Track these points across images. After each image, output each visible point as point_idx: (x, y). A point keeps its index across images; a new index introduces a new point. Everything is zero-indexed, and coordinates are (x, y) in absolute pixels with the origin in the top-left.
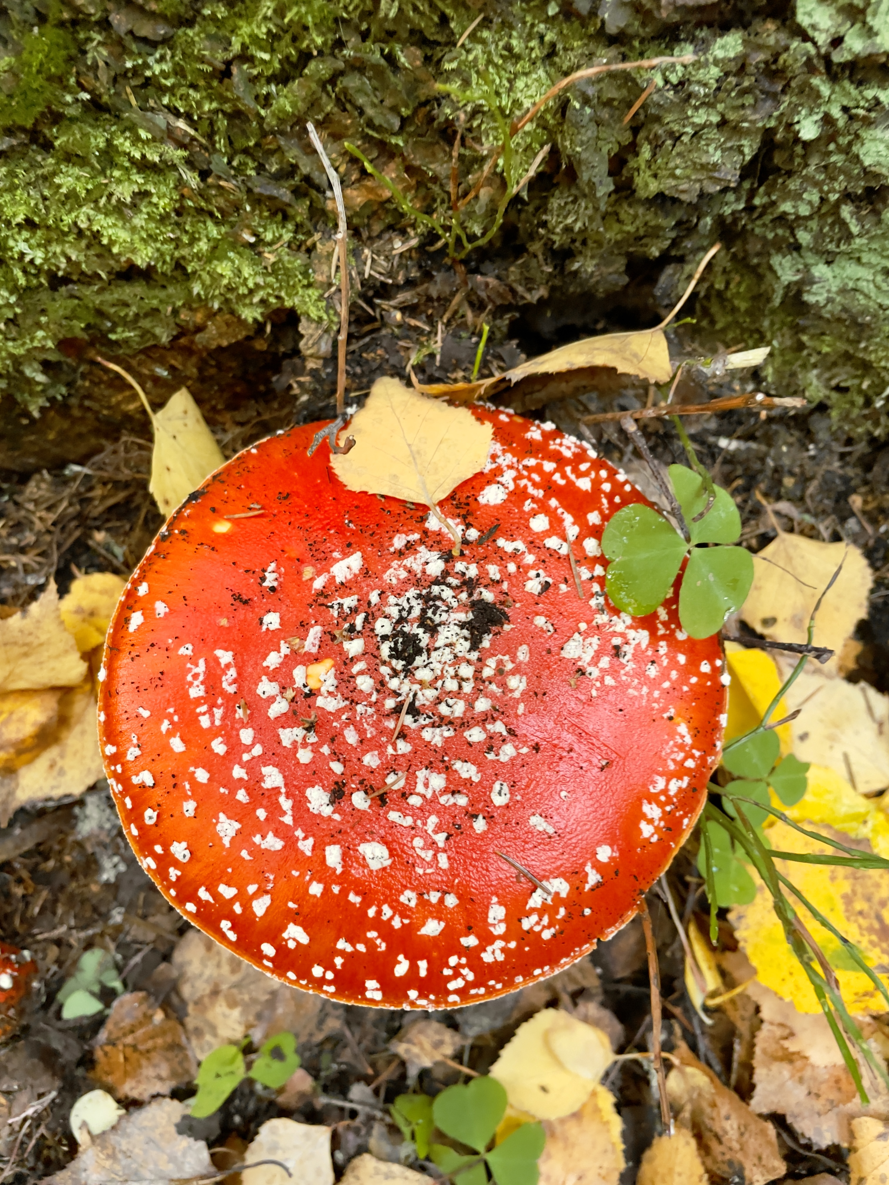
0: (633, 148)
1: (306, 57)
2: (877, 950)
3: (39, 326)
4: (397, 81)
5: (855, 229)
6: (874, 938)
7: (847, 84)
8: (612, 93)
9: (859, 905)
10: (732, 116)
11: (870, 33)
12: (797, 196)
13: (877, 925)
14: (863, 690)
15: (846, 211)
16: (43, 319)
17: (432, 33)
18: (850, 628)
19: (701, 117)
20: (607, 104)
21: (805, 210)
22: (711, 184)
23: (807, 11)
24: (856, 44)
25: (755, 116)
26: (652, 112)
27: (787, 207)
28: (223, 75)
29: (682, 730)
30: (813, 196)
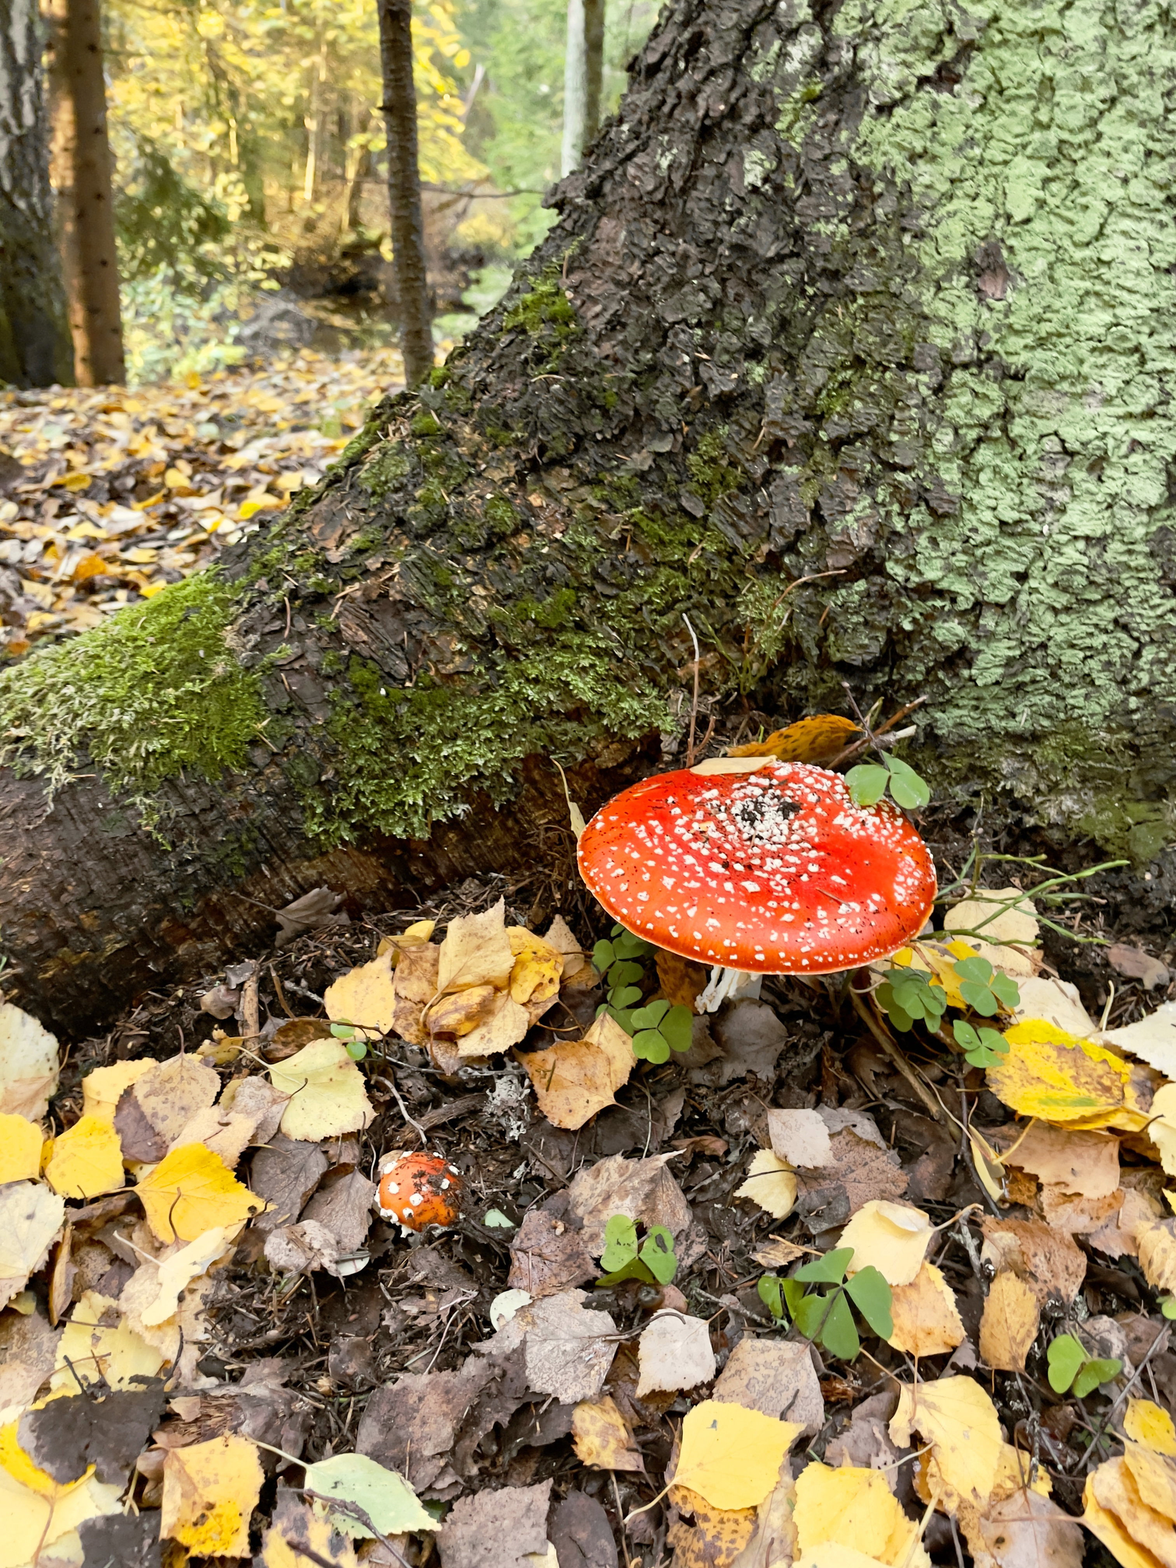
0: (825, 638)
1: (676, 601)
2: (1103, 1098)
4: (714, 612)
5: (948, 683)
6: (1100, 1093)
8: (812, 610)
9: (1083, 1080)
10: (870, 618)
11: (920, 574)
12: (913, 670)
13: (1099, 1087)
14: (1053, 981)
15: (941, 675)
16: (524, 740)
17: (731, 592)
19: (855, 619)
20: (811, 615)
21: (920, 677)
22: (868, 658)
23: (891, 567)
24: (915, 579)
25: (880, 619)
26: (832, 618)
27: (910, 677)
28: (638, 610)
29: (908, 859)
30: (921, 668)
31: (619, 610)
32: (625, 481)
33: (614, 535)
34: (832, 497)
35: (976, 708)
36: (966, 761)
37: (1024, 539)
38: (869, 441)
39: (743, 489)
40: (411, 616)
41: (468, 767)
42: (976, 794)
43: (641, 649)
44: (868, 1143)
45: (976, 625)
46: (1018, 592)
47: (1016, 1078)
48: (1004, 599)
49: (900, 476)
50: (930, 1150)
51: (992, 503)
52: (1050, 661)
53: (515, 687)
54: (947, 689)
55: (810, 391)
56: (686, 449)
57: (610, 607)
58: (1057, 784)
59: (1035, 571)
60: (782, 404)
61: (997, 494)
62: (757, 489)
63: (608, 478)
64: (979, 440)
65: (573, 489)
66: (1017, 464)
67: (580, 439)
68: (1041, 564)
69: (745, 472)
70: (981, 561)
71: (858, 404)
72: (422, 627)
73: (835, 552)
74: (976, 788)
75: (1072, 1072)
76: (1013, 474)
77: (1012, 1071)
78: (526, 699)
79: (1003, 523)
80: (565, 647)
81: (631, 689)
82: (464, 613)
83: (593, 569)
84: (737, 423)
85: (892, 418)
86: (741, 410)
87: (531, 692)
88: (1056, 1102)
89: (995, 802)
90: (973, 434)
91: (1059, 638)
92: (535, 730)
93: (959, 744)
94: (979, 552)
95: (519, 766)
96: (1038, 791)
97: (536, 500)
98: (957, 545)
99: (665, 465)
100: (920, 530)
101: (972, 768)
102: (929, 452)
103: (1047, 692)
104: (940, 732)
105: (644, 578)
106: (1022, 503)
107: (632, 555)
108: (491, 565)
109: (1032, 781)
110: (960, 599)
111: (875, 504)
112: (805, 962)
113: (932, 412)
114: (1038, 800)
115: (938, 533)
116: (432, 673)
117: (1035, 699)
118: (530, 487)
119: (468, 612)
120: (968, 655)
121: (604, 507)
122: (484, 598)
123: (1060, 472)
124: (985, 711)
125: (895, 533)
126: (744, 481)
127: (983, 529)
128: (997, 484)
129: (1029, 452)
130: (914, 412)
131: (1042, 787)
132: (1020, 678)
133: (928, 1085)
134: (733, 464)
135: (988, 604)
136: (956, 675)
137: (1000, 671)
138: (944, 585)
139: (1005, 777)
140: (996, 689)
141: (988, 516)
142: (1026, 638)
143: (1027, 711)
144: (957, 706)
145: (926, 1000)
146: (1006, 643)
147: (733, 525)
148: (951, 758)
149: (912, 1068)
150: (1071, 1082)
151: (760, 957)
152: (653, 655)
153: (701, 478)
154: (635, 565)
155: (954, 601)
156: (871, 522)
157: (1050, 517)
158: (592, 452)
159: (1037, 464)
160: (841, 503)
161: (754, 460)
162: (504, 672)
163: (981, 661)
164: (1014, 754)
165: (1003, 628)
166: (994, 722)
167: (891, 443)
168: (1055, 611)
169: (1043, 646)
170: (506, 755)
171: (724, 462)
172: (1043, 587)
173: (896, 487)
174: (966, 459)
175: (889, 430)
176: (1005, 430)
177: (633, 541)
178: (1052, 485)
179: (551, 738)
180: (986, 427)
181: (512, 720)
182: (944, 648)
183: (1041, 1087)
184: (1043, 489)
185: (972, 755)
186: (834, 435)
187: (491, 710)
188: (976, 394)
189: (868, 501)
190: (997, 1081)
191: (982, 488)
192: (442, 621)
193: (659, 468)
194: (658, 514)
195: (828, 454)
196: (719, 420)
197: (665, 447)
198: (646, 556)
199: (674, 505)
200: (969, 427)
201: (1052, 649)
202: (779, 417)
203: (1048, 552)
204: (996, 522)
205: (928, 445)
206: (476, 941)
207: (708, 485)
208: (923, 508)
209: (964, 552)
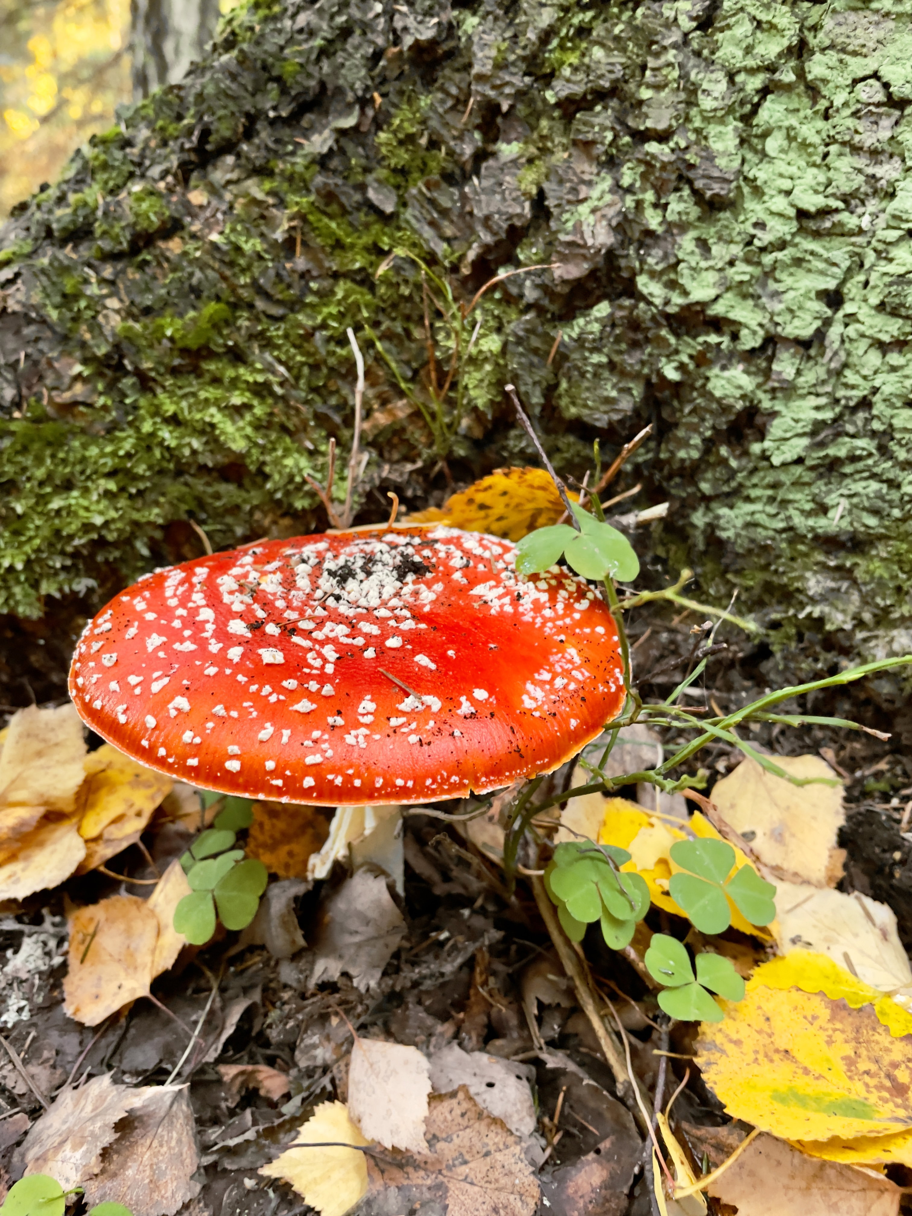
0: (556, 386)
2: (891, 1105)
3: (157, 504)
5: (734, 463)
6: (886, 1095)
7: (686, 338)
8: (535, 342)
9: (863, 1065)
10: (616, 358)
11: (685, 293)
12: (685, 444)
13: (888, 1084)
14: (857, 898)
15: (723, 451)
16: (162, 500)
18: (833, 839)
19: (596, 358)
20: (535, 351)
21: (695, 454)
22: (616, 417)
23: (644, 284)
24: (677, 300)
25: (631, 360)
26: (562, 357)
27: (682, 454)
28: (309, 336)
29: (572, 652)
30: (696, 440)
31: (286, 336)
32: (299, 169)
33: (279, 235)
34: (561, 182)
35: (771, 500)
36: (761, 576)
37: (837, 241)
38: (614, 103)
39: (448, 178)
40: (29, 331)
41: (88, 527)
42: (775, 625)
43: (315, 390)
44: (497, 1122)
45: (767, 373)
46: (828, 322)
47: (748, 1046)
48: (807, 333)
49: (653, 147)
50: (605, 1145)
51: (786, 184)
52: (876, 425)
53: (147, 427)
54: (733, 473)
55: (532, 35)
56: (378, 125)
57: (276, 332)
58: (886, 610)
59: (852, 288)
60: (493, 53)
61: (793, 170)
62: (466, 178)
63: (279, 166)
64: (764, 92)
65: (237, 182)
66: (820, 124)
67: (252, 119)
68: (862, 278)
69: (451, 153)
70: (769, 274)
71: (598, 53)
72: (42, 345)
73: (564, 259)
74: (775, 616)
75: (848, 1050)
76: (816, 139)
77: (744, 1033)
78: (161, 443)
79: (802, 214)
80: (216, 381)
81: (300, 442)
82: (91, 330)
83: (255, 282)
84: (442, 89)
85: (644, 68)
86: (447, 72)
87: (166, 434)
88: (802, 1100)
89: (800, 637)
90: (756, 82)
91: (887, 390)
92: (175, 489)
93: (750, 551)
94: (768, 259)
95: (158, 535)
96: (860, 624)
97: (197, 197)
98: (736, 250)
99: (350, 147)
100: (683, 227)
101: (768, 587)
102: (694, 112)
103: (874, 476)
104: (724, 535)
105: (317, 293)
106: (828, 184)
107: (301, 262)
108: (133, 274)
109: (852, 609)
110: (744, 333)
111: (617, 188)
112: (309, 782)
113: (698, 54)
114: (860, 635)
115: (710, 232)
116: (45, 402)
117: (858, 487)
118: (192, 183)
119: (95, 327)
120: (759, 420)
121: (271, 200)
122: (118, 312)
123: (885, 134)
124: (785, 503)
125: (649, 233)
126: (449, 167)
127: (773, 223)
128: (792, 155)
129: (838, 101)
130: (671, 55)
131: (867, 616)
132: (832, 451)
133: (618, 1035)
134: (434, 144)
135: (786, 340)
136: (746, 453)
137: (805, 441)
138: (718, 309)
139: (813, 601)
140: (798, 470)
141: (780, 204)
142: (841, 393)
143: (845, 503)
144: (748, 499)
145: (607, 894)
146: (813, 401)
147: (432, 224)
148: (739, 572)
149: (600, 1004)
150: (842, 1066)
151: (233, 766)
152: (333, 401)
153: (393, 162)
154: (304, 275)
155: (735, 337)
156: (611, 212)
157: (873, 205)
158: (264, 135)
159: (851, 123)
160: (574, 190)
161: (460, 138)
162: (135, 407)
163: (776, 428)
164: (824, 567)
165: (809, 377)
166: (798, 521)
167: (641, 103)
168: (883, 347)
169: (865, 403)
170: (136, 516)
171: (423, 141)
172: (864, 312)
173: (648, 163)
174: (747, 119)
175: (639, 86)
176: (801, 74)
177: (304, 243)
178: (875, 154)
179: (201, 503)
180: (771, 69)
181: (141, 469)
182: (726, 409)
183: (785, 1068)
184: (861, 162)
185: (766, 567)
186: (563, 94)
187: (114, 454)
188: (759, 24)
189: (607, 183)
190: (713, 1046)
191: (771, 160)
192: (65, 339)
193: (342, 151)
194: (334, 208)
195: (559, 126)
196: (419, 87)
197: (349, 122)
198: (319, 264)
199: (357, 197)
200: (752, 71)
201: (879, 408)
202: (488, 69)
203: (870, 258)
204: (792, 212)
205: (691, 103)
206: (36, 746)
207: (402, 172)
208: (686, 192)
209: (748, 261)
